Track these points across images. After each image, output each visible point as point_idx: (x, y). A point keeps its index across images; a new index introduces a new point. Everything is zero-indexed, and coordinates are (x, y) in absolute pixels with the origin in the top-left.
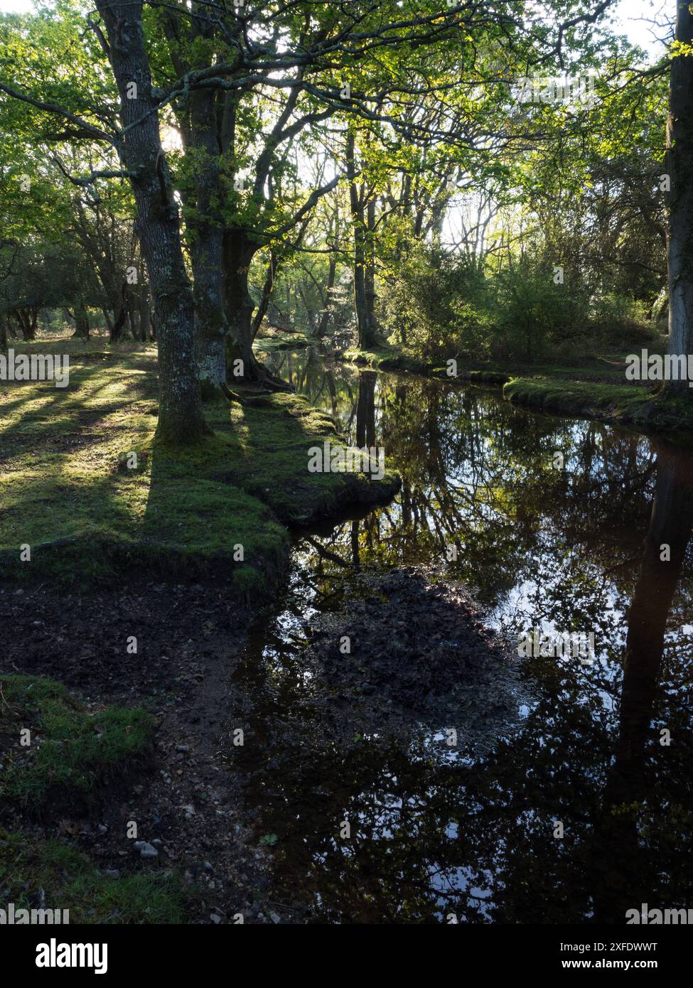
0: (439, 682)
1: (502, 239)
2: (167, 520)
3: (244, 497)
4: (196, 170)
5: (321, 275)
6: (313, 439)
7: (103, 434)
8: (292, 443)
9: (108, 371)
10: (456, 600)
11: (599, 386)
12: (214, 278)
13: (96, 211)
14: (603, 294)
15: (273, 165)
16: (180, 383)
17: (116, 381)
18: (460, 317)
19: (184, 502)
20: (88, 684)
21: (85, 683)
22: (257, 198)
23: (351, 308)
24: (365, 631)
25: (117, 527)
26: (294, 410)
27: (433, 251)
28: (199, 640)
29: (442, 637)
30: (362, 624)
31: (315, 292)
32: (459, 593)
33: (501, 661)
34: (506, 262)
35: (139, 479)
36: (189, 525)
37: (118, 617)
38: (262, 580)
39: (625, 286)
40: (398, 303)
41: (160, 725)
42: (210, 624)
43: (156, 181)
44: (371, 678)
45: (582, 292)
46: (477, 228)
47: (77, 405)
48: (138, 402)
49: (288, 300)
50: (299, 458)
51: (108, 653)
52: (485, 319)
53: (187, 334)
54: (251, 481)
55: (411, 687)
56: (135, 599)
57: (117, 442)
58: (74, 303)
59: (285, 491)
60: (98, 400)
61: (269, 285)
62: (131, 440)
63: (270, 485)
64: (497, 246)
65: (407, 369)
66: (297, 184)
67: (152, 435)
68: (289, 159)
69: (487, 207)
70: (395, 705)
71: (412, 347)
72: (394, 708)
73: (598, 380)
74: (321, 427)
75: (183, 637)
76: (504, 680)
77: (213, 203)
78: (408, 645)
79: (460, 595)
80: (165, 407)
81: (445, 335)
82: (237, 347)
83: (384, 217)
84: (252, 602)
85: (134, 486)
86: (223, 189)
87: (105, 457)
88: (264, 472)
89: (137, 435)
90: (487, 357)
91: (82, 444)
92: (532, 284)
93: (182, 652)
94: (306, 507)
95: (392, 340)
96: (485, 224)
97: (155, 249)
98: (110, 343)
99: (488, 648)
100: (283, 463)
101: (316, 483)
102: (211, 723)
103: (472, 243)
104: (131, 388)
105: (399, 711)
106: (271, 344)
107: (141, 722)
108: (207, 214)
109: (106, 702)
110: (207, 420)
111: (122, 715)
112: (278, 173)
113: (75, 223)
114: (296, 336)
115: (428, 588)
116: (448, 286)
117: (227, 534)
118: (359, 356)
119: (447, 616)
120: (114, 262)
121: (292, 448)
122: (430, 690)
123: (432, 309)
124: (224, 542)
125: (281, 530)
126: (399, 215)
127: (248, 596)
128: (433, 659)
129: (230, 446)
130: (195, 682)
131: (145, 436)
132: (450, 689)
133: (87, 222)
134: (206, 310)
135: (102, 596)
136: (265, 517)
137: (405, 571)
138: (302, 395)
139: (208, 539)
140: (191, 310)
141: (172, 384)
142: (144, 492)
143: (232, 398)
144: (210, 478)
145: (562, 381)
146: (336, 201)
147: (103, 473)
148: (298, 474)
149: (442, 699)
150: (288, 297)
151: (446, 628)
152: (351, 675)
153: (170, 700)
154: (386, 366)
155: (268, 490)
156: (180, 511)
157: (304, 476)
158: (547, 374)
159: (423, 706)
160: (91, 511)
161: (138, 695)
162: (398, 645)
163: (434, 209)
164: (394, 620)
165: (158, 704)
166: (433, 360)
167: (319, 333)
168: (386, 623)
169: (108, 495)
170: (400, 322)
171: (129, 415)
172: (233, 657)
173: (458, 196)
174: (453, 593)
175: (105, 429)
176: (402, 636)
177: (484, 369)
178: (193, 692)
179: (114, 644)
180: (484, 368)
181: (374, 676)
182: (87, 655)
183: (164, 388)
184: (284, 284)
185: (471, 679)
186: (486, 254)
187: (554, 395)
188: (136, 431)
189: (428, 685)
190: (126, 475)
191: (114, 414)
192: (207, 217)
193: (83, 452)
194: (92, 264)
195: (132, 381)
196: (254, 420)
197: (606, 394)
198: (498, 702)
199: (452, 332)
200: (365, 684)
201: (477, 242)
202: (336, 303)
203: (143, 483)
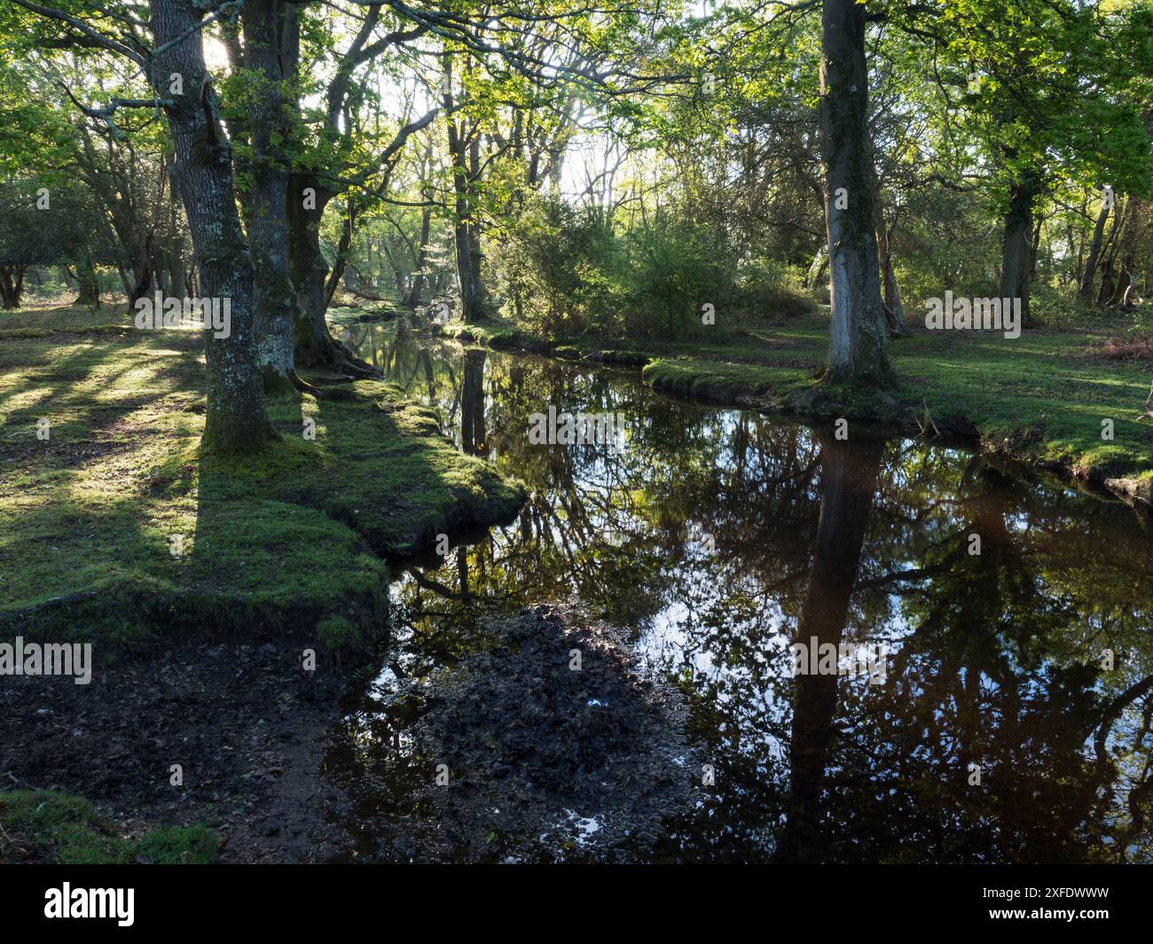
0: (589, 755)
1: (633, 189)
2: (224, 558)
3: (327, 523)
4: (250, 98)
5: (413, 229)
6: (412, 443)
7: (126, 440)
8: (385, 447)
9: (129, 351)
10: (603, 646)
11: (755, 369)
12: (276, 235)
13: (109, 141)
14: (752, 258)
15: (349, 92)
16: (235, 374)
17: (140, 365)
18: (587, 284)
19: (246, 533)
20: (121, 793)
21: (116, 792)
22: (329, 134)
23: (452, 271)
24: (492, 693)
25: (154, 572)
26: (385, 403)
27: (553, 203)
28: (274, 720)
29: (589, 695)
30: (488, 684)
31: (405, 251)
32: (605, 636)
33: (661, 721)
34: (639, 217)
35: (182, 503)
36: (254, 564)
37: (160, 695)
38: (357, 633)
39: (777, 249)
40: (511, 265)
41: (225, 843)
42: (287, 696)
43: (200, 114)
44: (504, 755)
45: (729, 255)
46: (604, 175)
47: (86, 400)
48: (173, 395)
49: (370, 258)
50: (396, 467)
51: (147, 747)
52: (618, 287)
53: (245, 311)
54: (334, 501)
55: (554, 764)
56: (182, 669)
57: (147, 452)
58: (76, 261)
59: (380, 512)
60: (116, 392)
61: (345, 240)
62: (167, 448)
63: (360, 505)
64: (627, 197)
65: (524, 347)
66: (381, 116)
67: (196, 442)
68: (369, 85)
69: (614, 150)
70: (536, 789)
71: (530, 320)
72: (533, 792)
73: (752, 362)
74: (421, 425)
75: (251, 717)
76: (668, 746)
77: (275, 140)
78: (547, 708)
79: (608, 638)
80: (216, 406)
81: (570, 307)
82: (306, 320)
83: (490, 161)
84: (343, 663)
85: (175, 513)
86: (287, 122)
87: (131, 473)
88: (352, 487)
89: (176, 441)
90: (621, 333)
91: (98, 455)
92: (673, 245)
93: (250, 739)
94: (407, 532)
95: (504, 312)
96: (613, 172)
97: (199, 200)
98: (128, 314)
99: (645, 705)
100: (375, 474)
101: (419, 500)
102: (296, 834)
103: (598, 192)
104: (161, 375)
105: (541, 797)
106: (348, 315)
107: (201, 844)
108: (266, 153)
109: (148, 816)
110: (272, 419)
111: (175, 838)
112: (356, 101)
113: (78, 155)
114: (380, 304)
115: (568, 632)
116: (572, 247)
117: (306, 574)
118: (464, 332)
119: (593, 668)
120: (134, 207)
121: (386, 455)
122: (578, 766)
123: (553, 274)
124: (303, 585)
125: (378, 564)
126: (509, 157)
127: (338, 656)
128: (579, 725)
129: (304, 454)
130: (271, 778)
131: (186, 443)
132: (602, 763)
133: (96, 153)
134: (266, 276)
135: (136, 668)
136: (356, 549)
137: (538, 612)
138: (393, 383)
139: (282, 582)
140: (250, 279)
141: (225, 375)
142: (190, 520)
143: (303, 388)
144: (279, 498)
145: (711, 362)
146: (430, 139)
147: (130, 495)
148: (396, 489)
149: (593, 776)
150: (369, 254)
151: (593, 683)
152: (478, 753)
153: (238, 806)
154: (499, 344)
155: (357, 511)
156: (242, 545)
157: (403, 491)
158: (693, 353)
159: (571, 788)
160: (116, 550)
161: (192, 803)
162: (536, 709)
163: (551, 151)
164: (527, 676)
165: (220, 813)
166: (556, 337)
167: (412, 301)
168: (518, 680)
169: (138, 527)
170: (515, 289)
171: (162, 414)
172: (321, 739)
173: (580, 137)
174: (599, 637)
175: (129, 434)
176: (539, 697)
177: (618, 348)
178: (269, 792)
179: (154, 734)
180: (618, 346)
181: (507, 752)
182: (119, 752)
183: (214, 381)
184: (364, 239)
185: (628, 748)
186: (615, 207)
187: (704, 380)
188: (173, 435)
189: (576, 759)
190: (163, 498)
191: (139, 412)
192: (267, 158)
193: (99, 467)
194: (102, 208)
195: (164, 365)
196: (333, 418)
197: (764, 379)
198: (662, 775)
199: (578, 302)
200: (496, 764)
201: (604, 192)
202: (432, 265)
203: (187, 508)
